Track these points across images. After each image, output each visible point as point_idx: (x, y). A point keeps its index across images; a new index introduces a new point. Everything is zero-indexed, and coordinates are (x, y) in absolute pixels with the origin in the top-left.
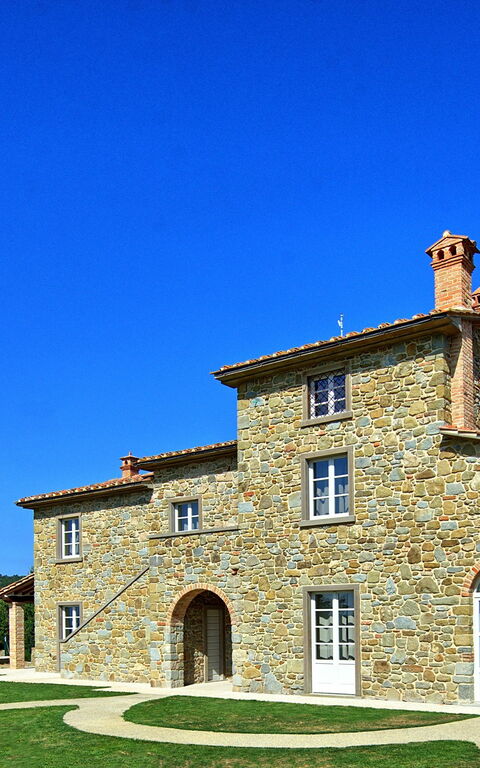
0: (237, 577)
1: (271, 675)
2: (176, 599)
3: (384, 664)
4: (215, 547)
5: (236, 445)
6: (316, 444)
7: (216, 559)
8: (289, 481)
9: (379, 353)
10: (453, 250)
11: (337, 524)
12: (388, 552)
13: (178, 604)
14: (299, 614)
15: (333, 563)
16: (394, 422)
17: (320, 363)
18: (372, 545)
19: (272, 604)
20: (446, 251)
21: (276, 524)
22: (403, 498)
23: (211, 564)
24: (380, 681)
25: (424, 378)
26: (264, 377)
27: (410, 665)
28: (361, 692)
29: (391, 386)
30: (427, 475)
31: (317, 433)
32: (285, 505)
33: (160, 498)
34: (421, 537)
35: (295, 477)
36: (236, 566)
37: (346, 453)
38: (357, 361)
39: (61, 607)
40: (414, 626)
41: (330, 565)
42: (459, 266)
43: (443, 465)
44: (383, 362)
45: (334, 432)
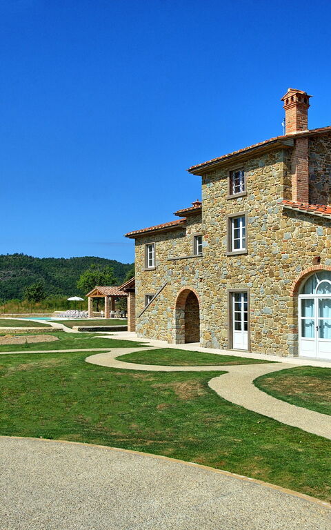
0: (202, 283)
1: (215, 338)
2: (178, 295)
3: (259, 333)
4: (193, 266)
5: (201, 208)
6: (232, 210)
7: (194, 273)
8: (222, 230)
9: (258, 159)
10: (292, 98)
11: (241, 255)
12: (261, 271)
13: (179, 297)
14: (226, 304)
15: (240, 276)
16: (264, 198)
17: (234, 164)
18: (255, 267)
19: (216, 298)
20: (289, 99)
21: (217, 254)
22: (267, 240)
23: (192, 275)
24: (258, 343)
25: (275, 173)
26: (212, 171)
27: (270, 334)
28: (250, 350)
29: (262, 177)
30: (276, 229)
31: (233, 203)
32: (221, 243)
33: (189, 233)
34: (274, 263)
35: (225, 227)
36: (201, 277)
37: (244, 215)
38: (249, 163)
39: (147, 296)
40: (271, 313)
41: (238, 277)
42: (295, 108)
43: (282, 222)
44: (260, 164)
45: (240, 203)
